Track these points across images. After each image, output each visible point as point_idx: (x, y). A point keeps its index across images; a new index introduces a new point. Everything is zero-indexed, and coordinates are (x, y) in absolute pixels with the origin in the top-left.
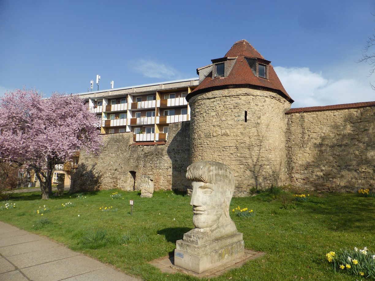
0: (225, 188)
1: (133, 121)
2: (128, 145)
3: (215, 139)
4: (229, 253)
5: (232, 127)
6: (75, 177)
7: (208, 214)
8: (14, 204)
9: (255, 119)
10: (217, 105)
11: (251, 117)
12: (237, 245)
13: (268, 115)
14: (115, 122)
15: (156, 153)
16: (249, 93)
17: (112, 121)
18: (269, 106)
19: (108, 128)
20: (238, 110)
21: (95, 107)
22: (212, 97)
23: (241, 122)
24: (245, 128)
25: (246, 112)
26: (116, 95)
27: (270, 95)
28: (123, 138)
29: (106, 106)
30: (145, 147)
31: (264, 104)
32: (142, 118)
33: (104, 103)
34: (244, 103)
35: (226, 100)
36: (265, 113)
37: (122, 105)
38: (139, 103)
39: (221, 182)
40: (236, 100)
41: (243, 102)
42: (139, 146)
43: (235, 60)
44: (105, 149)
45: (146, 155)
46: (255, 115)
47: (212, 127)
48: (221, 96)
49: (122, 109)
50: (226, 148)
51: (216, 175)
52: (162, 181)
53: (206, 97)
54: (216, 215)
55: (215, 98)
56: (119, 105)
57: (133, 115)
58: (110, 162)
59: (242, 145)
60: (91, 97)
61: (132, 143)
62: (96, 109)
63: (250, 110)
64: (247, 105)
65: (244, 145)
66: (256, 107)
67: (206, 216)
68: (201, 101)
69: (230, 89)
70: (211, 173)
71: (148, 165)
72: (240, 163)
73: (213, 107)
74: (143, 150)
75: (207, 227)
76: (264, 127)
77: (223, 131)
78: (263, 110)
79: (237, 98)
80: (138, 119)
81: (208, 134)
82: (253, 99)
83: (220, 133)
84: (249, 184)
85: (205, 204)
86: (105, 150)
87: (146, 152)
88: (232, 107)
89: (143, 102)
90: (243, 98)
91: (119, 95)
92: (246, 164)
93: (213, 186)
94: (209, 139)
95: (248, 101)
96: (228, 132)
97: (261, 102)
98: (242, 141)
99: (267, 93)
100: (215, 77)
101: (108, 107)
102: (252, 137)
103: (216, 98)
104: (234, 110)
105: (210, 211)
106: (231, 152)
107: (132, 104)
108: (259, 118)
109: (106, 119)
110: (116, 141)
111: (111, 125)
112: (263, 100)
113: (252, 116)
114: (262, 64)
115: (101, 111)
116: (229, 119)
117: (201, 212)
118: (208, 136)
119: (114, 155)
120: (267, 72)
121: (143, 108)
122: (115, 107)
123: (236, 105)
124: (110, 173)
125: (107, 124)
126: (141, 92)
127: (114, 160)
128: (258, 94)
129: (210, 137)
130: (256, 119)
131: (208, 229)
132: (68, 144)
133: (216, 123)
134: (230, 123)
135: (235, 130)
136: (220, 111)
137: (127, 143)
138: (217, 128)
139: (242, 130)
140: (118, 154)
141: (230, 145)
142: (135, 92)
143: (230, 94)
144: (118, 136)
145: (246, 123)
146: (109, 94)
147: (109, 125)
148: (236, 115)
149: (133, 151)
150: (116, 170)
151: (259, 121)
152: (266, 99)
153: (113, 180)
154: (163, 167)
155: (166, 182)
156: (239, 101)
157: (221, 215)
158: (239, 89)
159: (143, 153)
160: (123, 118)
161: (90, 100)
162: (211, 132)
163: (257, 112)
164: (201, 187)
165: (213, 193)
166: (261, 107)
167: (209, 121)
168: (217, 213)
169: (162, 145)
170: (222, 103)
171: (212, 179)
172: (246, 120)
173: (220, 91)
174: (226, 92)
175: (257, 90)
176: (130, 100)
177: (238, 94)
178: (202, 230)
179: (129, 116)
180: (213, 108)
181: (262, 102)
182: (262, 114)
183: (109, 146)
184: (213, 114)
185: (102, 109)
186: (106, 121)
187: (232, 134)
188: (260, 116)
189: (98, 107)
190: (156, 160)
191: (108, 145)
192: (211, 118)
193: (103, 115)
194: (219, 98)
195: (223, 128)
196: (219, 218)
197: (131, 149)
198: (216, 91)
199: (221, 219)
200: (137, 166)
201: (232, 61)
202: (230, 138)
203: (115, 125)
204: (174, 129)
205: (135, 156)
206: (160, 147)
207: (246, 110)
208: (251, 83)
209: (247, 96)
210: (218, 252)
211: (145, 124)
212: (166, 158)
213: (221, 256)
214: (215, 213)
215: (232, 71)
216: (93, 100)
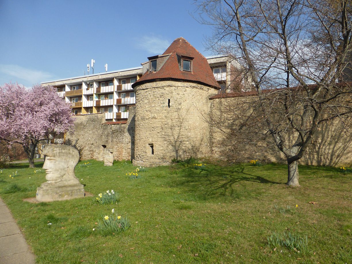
0: (68, 160)
1: (119, 101)
2: (101, 124)
3: (147, 121)
4: (69, 195)
5: (158, 112)
7: (53, 174)
8: (2, 171)
9: (176, 105)
10: (149, 94)
11: (173, 103)
12: (77, 191)
13: (188, 102)
14: (104, 102)
15: (120, 130)
16: (172, 85)
17: (101, 101)
18: (189, 94)
19: (98, 107)
20: (163, 98)
21: (87, 89)
22: (145, 88)
23: (165, 108)
24: (168, 113)
25: (169, 100)
26: (104, 79)
27: (190, 85)
28: (98, 118)
29: (97, 88)
30: (113, 125)
31: (184, 93)
32: (126, 99)
33: (95, 85)
34: (168, 93)
35: (154, 90)
36: (186, 100)
37: (110, 87)
38: (123, 85)
39: (64, 157)
40: (162, 91)
41: (167, 92)
42: (109, 124)
43: (169, 56)
44: (85, 127)
45: (113, 132)
46: (176, 102)
47: (146, 111)
48: (151, 87)
49: (110, 91)
50: (154, 128)
51: (59, 153)
52: (124, 153)
53: (142, 88)
54: (60, 174)
55: (147, 89)
56: (107, 87)
57: (119, 96)
58: (88, 138)
59: (166, 126)
60: (85, 80)
61: (104, 122)
62: (88, 91)
63: (172, 98)
64: (170, 95)
65: (167, 126)
66: (177, 96)
67: (51, 175)
68: (139, 91)
69: (157, 82)
70: (55, 152)
71: (115, 140)
72: (164, 140)
73: (146, 96)
74: (111, 128)
75: (53, 180)
76: (184, 111)
77: (153, 115)
78: (184, 98)
79: (163, 89)
80: (123, 100)
81: (143, 117)
82: (175, 89)
83: (150, 117)
84: (171, 156)
85: (51, 168)
86: (85, 128)
87: (113, 129)
88: (159, 96)
89: (126, 84)
90: (167, 89)
91: (107, 78)
92: (169, 140)
93: (57, 158)
94: (144, 121)
95: (171, 91)
96: (156, 116)
97: (182, 91)
98: (166, 123)
99: (188, 84)
100: (150, 72)
101: (98, 90)
102: (173, 119)
103: (148, 89)
104: (161, 99)
105: (54, 172)
106: (158, 131)
107: (118, 86)
108: (180, 104)
109: (97, 99)
110: (92, 121)
111: (101, 105)
112: (184, 90)
113: (174, 103)
114: (187, 60)
115: (92, 93)
116: (156, 105)
117: (49, 173)
118: (143, 119)
119: (91, 132)
120: (191, 66)
121: (126, 89)
122: (104, 89)
123: (162, 94)
124: (88, 147)
125: (98, 103)
126: (125, 76)
127: (91, 136)
128: (180, 85)
129: (144, 119)
130: (177, 105)
131: (54, 181)
133: (148, 109)
134: (157, 109)
135: (161, 114)
136: (151, 99)
137: (101, 122)
138: (149, 113)
139: (166, 114)
140: (94, 131)
141: (158, 126)
142: (120, 75)
143: (157, 86)
144: (94, 117)
145: (169, 109)
146: (99, 77)
147: (100, 104)
148: (162, 102)
149: (104, 129)
150: (92, 144)
151: (180, 107)
152: (187, 89)
153: (90, 152)
154: (124, 142)
155: (127, 154)
156: (163, 91)
157: (64, 175)
158: (164, 82)
159: (111, 130)
160: (111, 98)
161: (83, 83)
162: (145, 116)
163: (178, 100)
164: (48, 159)
165: (57, 163)
166: (182, 96)
167: (144, 107)
168: (60, 173)
169: (125, 124)
170: (152, 93)
171: (55, 155)
172: (169, 106)
173: (150, 83)
174: (154, 84)
175: (179, 82)
176: (116, 83)
177: (163, 86)
178: (49, 182)
179: (116, 96)
180: (147, 97)
181: (183, 91)
182: (182, 101)
183: (87, 125)
184: (146, 101)
185: (94, 91)
186: (97, 101)
187: (159, 118)
188: (181, 103)
189: (90, 89)
190: (120, 136)
191: (87, 124)
192: (145, 105)
193: (94, 96)
194: (150, 89)
195: (152, 113)
196: (62, 176)
197: (103, 127)
198: (148, 84)
199: (64, 176)
200: (107, 141)
201: (164, 58)
202: (157, 120)
203: (104, 105)
204: (132, 111)
205: (106, 133)
206: (123, 125)
207: (170, 99)
208: (173, 77)
209: (170, 87)
210: (58, 193)
211: (128, 103)
212: (127, 134)
213: (61, 196)
214: (58, 173)
215: (163, 66)
216: (86, 83)
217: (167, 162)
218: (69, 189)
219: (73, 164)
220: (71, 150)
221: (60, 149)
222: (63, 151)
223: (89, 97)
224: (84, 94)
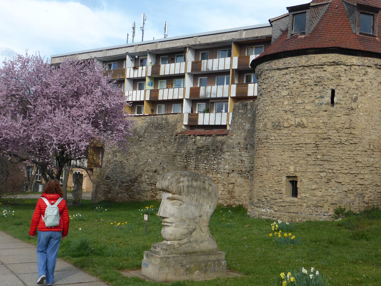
0: (201, 201)
1: (194, 92)
2: (174, 133)
3: (285, 131)
4: (202, 270)
5: (310, 114)
6: (98, 180)
7: (176, 227)
8: (13, 212)
9: (347, 102)
10: (291, 79)
11: (341, 98)
12: (215, 264)
13: (369, 95)
14: (165, 94)
15: (214, 147)
16: (339, 62)
17: (161, 92)
18: (373, 81)
19: (154, 102)
20: (321, 87)
21: (135, 68)
22: (283, 67)
23: (324, 107)
24: (330, 117)
25: (333, 92)
26: (168, 49)
27: (376, 63)
28: (167, 123)
29: (152, 67)
30: (198, 138)
31: (364, 78)
32: (209, 88)
33: (149, 61)
34: (331, 77)
35: (303, 72)
36: (366, 93)
37: (178, 64)
38: (204, 62)
39: (196, 195)
40: (319, 73)
41: (329, 76)
42: (190, 135)
43: (327, 6)
44: (141, 139)
45: (199, 151)
46: (347, 95)
47: (283, 113)
48: (297, 65)
49: (177, 72)
50: (301, 145)
51: (188, 186)
52: (220, 192)
53: (276, 67)
54: (187, 229)
55: (287, 68)
56: (173, 65)
57: (195, 82)
58: (147, 160)
59: (325, 142)
60: (130, 52)
61: (179, 131)
62: (136, 71)
63: (339, 88)
64: (335, 81)
65: (327, 142)
66: (349, 84)
67: (173, 228)
68: (268, 72)
69: (310, 56)
70: (181, 184)
71: (202, 165)
72: (321, 170)
73: (285, 82)
74: (195, 142)
75: (175, 240)
76: (362, 114)
77: (298, 120)
78: (362, 87)
79: (320, 70)
80: (202, 89)
81: (277, 124)
82: (345, 70)
83: (292, 123)
84: (334, 202)
85: (173, 216)
86: (141, 141)
87: (199, 145)
88: (312, 83)
89: (210, 61)
90: (330, 69)
91: (173, 48)
92: (330, 171)
93: (183, 197)
94: (278, 131)
95: (337, 74)
96: (304, 120)
97: (358, 75)
98: (325, 136)
99: (370, 60)
100: (292, 35)
101: (156, 68)
102: (341, 129)
103: (290, 69)
104: (317, 89)
105: (178, 223)
106: (307, 151)
107: (193, 63)
108: (355, 100)
109: (152, 88)
110: (157, 128)
111: (160, 98)
112: (363, 72)
113: (343, 97)
114: (367, 12)
115: (144, 75)
116: (306, 101)
117: (168, 224)
118: (277, 126)
119: (153, 148)
120: (375, 25)
121: (210, 69)
122: (167, 69)
123: (319, 80)
124: (146, 177)
125: (153, 95)
126: (208, 44)
127: (153, 156)
128: (355, 62)
129: (279, 128)
130: (350, 101)
131: (176, 242)
132: (79, 133)
133: (288, 108)
134: (308, 107)
135: (315, 119)
136: (294, 88)
137: (173, 131)
138: (289, 116)
139: (326, 120)
140: (159, 147)
141: (308, 141)
142: (198, 43)
143: (309, 63)
144: (160, 119)
145: (332, 109)
146: (157, 46)
147: (157, 97)
148: (318, 95)
149: (181, 144)
150: (155, 172)
151: (354, 105)
152: (369, 70)
153: (150, 187)
154: (222, 171)
155: (227, 193)
156: (323, 74)
157: (194, 230)
158: (324, 55)
159: (195, 147)
160: (179, 86)
161: (128, 58)
162: (281, 120)
163: (351, 91)
164: (168, 198)
165: (184, 206)
166: (359, 83)
167: (279, 103)
168: (188, 227)
169: (223, 135)
170: (298, 76)
171: (182, 191)
172: (332, 102)
173: (295, 58)
174: (303, 60)
175: (353, 56)
176: (190, 56)
177: (320, 63)
178: (169, 243)
179: (188, 83)
180: (285, 84)
181: (361, 75)
182: (359, 94)
183: (146, 134)
184: (285, 93)
185: (146, 72)
186: (151, 91)
187: (310, 125)
188: (357, 97)
189: (140, 68)
190: (213, 158)
191: (145, 132)
192: (281, 100)
193: (148, 80)
194: (293, 69)
195: (297, 116)
196: (191, 233)
197: (177, 140)
198: (289, 58)
199: (194, 233)
200: (186, 167)
201: (320, 8)
202: (306, 130)
203: (165, 98)
204: (240, 111)
205: (183, 151)
206: (219, 138)
207: (334, 88)
208: (343, 46)
209: (336, 66)
210: (185, 266)
211: (213, 96)
212: (227, 156)
213: (189, 271)
214: (184, 227)
215: (319, 24)
216: (132, 56)
217: (326, 214)
218: (202, 258)
219: (209, 210)
220: (206, 181)
221: (190, 179)
222: (195, 184)
223: (138, 83)
224: (128, 76)
